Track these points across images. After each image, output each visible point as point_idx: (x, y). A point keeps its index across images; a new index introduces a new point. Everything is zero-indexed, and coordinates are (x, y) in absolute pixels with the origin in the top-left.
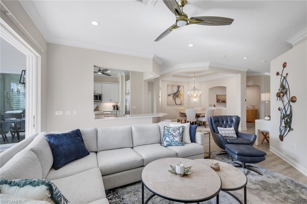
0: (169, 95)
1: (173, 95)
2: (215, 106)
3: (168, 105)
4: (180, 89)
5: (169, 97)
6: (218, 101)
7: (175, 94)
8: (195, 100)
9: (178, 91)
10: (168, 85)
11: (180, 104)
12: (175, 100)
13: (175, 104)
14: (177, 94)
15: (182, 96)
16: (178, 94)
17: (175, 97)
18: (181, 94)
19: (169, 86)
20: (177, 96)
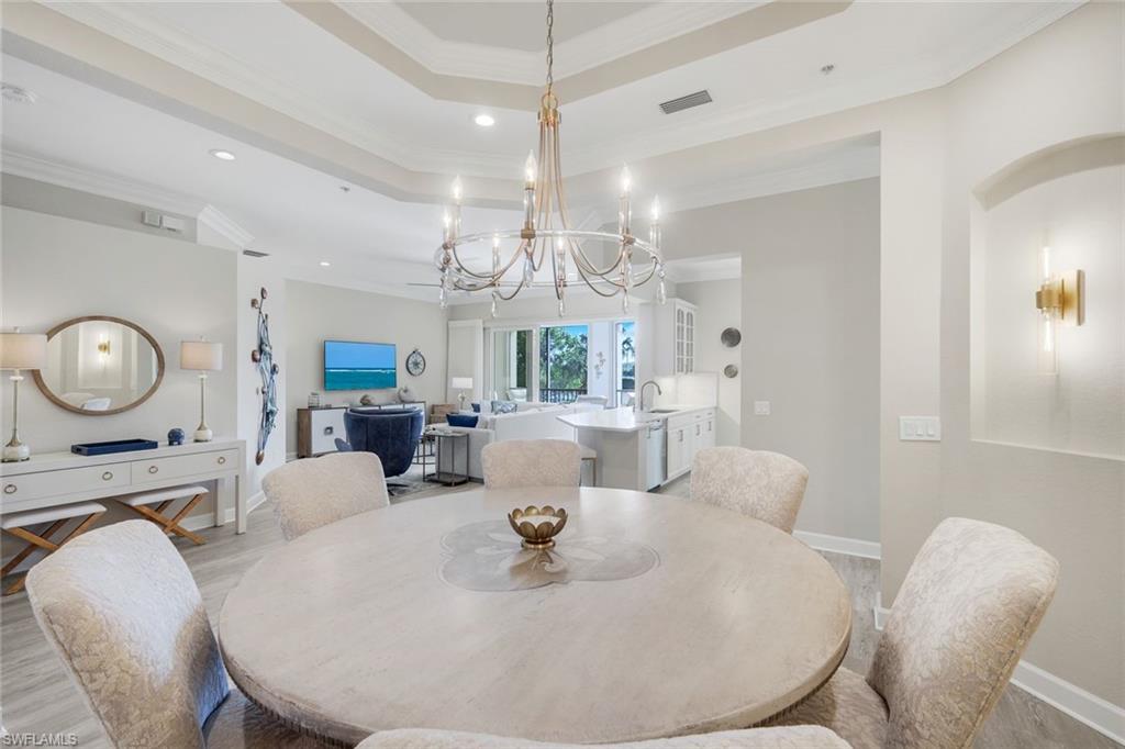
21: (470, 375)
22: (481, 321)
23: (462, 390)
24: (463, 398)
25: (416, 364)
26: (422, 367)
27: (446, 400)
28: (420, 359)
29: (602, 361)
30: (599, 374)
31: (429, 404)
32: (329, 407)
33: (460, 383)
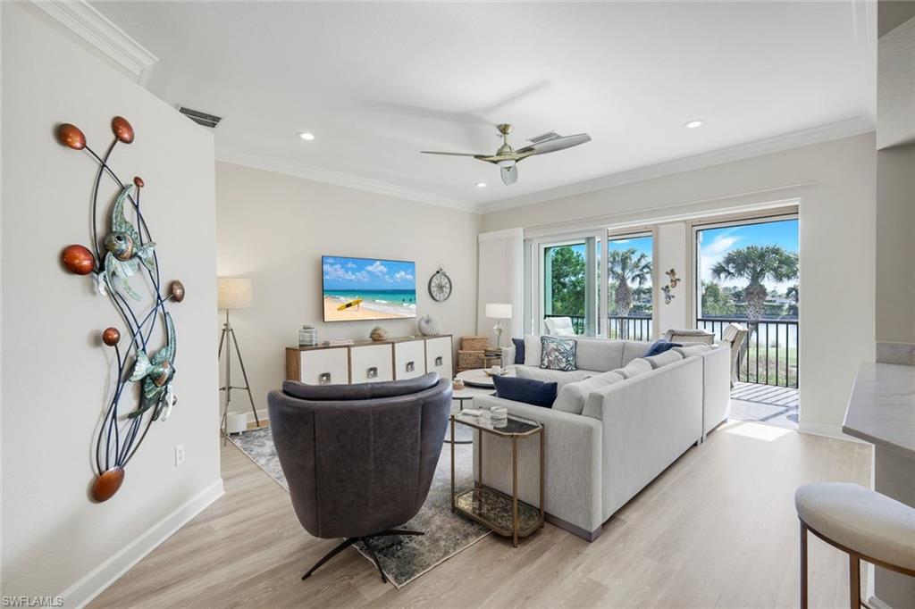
21: (507, 299)
22: (521, 229)
23: (498, 321)
24: (500, 331)
25: (441, 287)
26: (448, 291)
27: (476, 335)
28: (445, 281)
29: (675, 282)
30: (669, 297)
31: (457, 336)
32: (326, 346)
33: (497, 310)
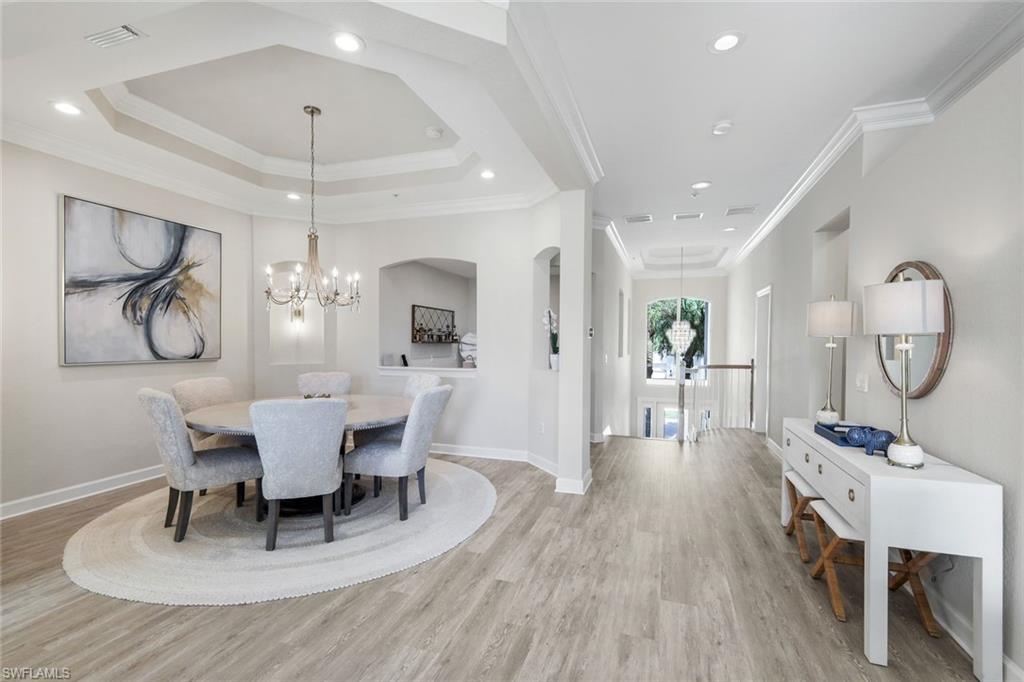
0: (79, 285)
1: (126, 288)
2: (405, 364)
3: (67, 363)
4: (193, 250)
5: (80, 302)
6: (419, 335)
7: (148, 279)
8: (297, 328)
9: (175, 260)
10: (68, 200)
11: (196, 356)
12: (148, 324)
13: (146, 354)
14: (163, 282)
15: (203, 303)
16: (176, 284)
17: (145, 303)
18: (199, 289)
19: (77, 208)
20: (169, 298)
